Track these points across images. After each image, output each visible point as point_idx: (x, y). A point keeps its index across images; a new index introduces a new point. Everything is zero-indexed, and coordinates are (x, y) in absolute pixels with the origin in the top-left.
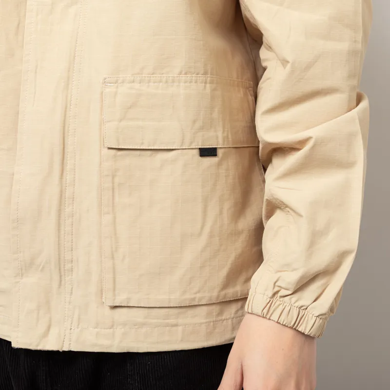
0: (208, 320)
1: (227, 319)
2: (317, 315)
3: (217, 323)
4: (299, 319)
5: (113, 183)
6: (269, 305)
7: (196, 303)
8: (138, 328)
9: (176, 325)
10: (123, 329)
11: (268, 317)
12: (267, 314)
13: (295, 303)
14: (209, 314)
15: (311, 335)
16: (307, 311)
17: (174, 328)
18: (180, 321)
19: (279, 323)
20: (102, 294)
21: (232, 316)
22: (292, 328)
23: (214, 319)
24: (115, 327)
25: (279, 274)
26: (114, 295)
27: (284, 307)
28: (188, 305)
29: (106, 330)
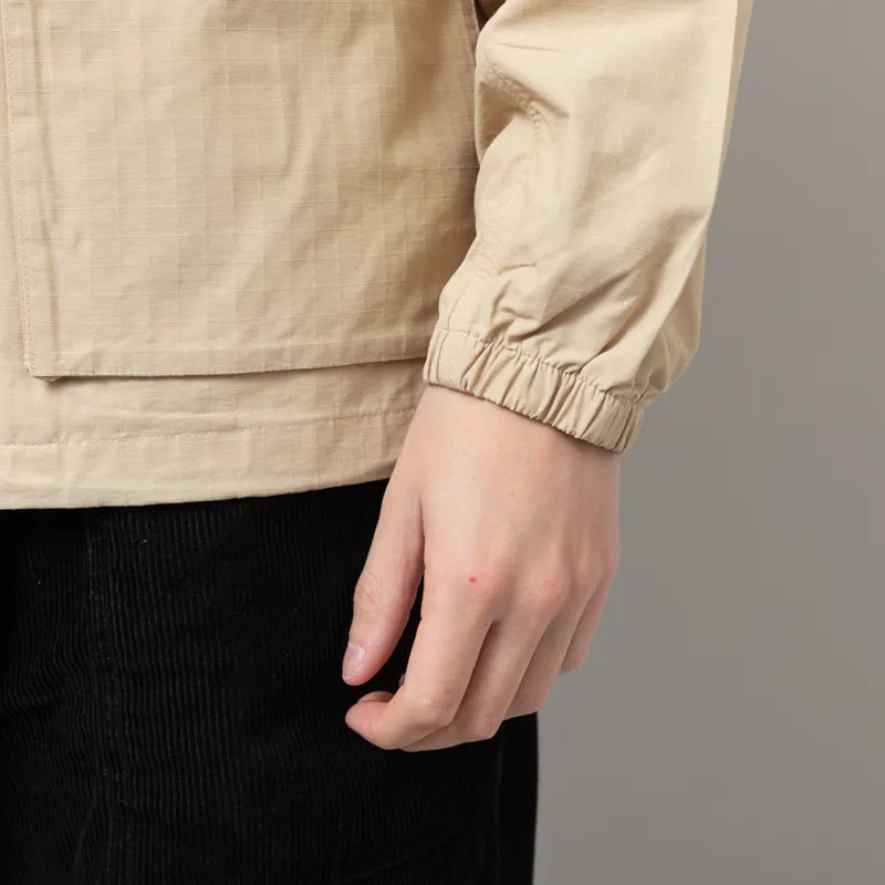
0: (319, 414)
1: (370, 415)
2: (606, 388)
3: (343, 422)
4: (559, 399)
5: (35, 27)
6: (481, 359)
7: (287, 366)
8: (127, 437)
9: (233, 428)
10: (84, 444)
11: (477, 393)
12: (476, 381)
13: (547, 356)
14: (321, 398)
15: (592, 441)
16: (580, 376)
17: (227, 437)
18: (243, 415)
19: (506, 408)
20: (22, 345)
21: (385, 405)
22: (540, 421)
23: (337, 412)
24: (62, 438)
25: (506, 277)
26: (56, 346)
27: (519, 365)
28: (263, 370)
29: (35, 447)
